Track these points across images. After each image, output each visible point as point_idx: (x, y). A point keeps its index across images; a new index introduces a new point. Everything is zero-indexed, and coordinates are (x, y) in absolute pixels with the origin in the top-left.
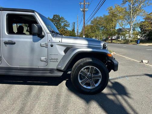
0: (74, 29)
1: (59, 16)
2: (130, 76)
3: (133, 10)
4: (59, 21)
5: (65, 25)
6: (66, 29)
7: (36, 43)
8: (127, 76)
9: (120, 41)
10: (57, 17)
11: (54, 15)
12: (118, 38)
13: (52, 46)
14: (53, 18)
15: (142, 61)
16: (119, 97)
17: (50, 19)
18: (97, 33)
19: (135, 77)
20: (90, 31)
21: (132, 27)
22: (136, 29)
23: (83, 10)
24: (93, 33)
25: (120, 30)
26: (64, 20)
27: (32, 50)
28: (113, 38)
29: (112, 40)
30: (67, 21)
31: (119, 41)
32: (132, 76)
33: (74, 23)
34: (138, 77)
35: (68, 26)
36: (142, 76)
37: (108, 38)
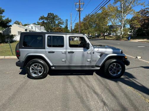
0: (67, 26)
1: (53, 14)
2: (132, 68)
3: (124, 10)
4: (54, 19)
5: (60, 23)
6: (61, 26)
7: (85, 52)
8: (130, 68)
9: (112, 37)
10: (51, 15)
11: (48, 14)
12: (110, 34)
13: (93, 53)
14: (48, 17)
15: (137, 57)
16: (131, 79)
17: (45, 17)
18: (90, 30)
19: (136, 68)
20: (83, 28)
21: (123, 25)
22: (126, 26)
23: (79, 10)
24: (86, 30)
25: (111, 27)
26: (58, 18)
27: (83, 55)
28: (105, 34)
29: (104, 36)
30: (61, 19)
31: (110, 37)
32: (133, 68)
33: (67, 20)
34: (137, 68)
35: (62, 23)
36: (140, 68)
37: (101, 35)
